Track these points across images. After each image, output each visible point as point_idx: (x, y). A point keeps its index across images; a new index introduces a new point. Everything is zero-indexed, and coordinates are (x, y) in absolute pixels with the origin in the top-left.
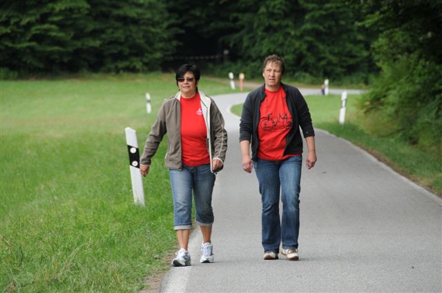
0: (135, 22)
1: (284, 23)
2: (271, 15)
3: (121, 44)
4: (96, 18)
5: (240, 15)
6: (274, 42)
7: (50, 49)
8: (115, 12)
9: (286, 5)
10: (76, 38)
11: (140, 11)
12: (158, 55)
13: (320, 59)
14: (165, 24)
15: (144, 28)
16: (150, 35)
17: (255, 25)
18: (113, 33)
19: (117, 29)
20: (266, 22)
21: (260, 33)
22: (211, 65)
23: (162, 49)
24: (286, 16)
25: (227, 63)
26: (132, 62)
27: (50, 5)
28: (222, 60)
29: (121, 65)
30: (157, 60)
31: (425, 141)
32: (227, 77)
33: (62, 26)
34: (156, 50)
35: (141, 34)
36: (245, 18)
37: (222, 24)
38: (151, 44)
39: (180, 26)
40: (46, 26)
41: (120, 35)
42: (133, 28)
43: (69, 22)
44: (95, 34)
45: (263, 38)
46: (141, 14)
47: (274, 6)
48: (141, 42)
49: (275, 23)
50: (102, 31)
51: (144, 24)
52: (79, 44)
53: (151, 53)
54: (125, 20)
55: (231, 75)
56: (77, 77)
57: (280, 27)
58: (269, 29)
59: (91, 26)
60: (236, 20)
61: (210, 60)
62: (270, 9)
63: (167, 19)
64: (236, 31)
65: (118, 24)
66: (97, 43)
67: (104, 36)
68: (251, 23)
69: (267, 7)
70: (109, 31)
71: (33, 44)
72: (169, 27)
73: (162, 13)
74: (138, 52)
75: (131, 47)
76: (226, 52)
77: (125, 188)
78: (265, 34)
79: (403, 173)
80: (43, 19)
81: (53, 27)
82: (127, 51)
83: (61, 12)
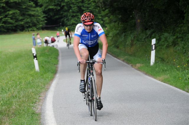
0: (33, 16)
1: (78, 14)
2: (73, 12)
3: (29, 23)
4: (22, 15)
5: (64, 12)
6: (75, 20)
7: (8, 25)
8: (27, 13)
9: (78, 9)
10: (16, 22)
11: (34, 12)
12: (41, 26)
14: (42, 16)
15: (36, 17)
16: (38, 20)
17: (68, 15)
18: (27, 20)
19: (28, 18)
20: (72, 14)
21: (70, 17)
22: (56, 28)
23: (42, 24)
24: (78, 12)
25: (61, 27)
26: (33, 28)
27: (8, 12)
28: (60, 26)
29: (30, 29)
30: (40, 27)
31: (121, 47)
32: (61, 31)
33: (12, 18)
34: (40, 24)
35: (35, 19)
36: (65, 14)
37: (57, 17)
38: (38, 22)
39: (46, 17)
40: (7, 18)
41: (29, 20)
42: (33, 18)
43: (14, 17)
44: (22, 20)
45: (71, 19)
46: (34, 13)
47: (74, 10)
48: (36, 22)
49: (75, 14)
50: (23, 19)
51: (36, 16)
52: (17, 23)
53: (38, 25)
54: (30, 16)
55: (63, 30)
56: (16, 33)
57: (76, 15)
58: (73, 16)
59: (21, 18)
60: (62, 14)
61: (56, 26)
62: (73, 11)
63: (43, 15)
64: (62, 18)
66: (23, 23)
67: (24, 21)
69: (72, 10)
70: (26, 19)
71: (3, 24)
72: (44, 17)
73: (41, 13)
74: (35, 25)
75: (32, 24)
76: (61, 24)
77: (33, 66)
78: (72, 18)
79: (115, 57)
80: (6, 16)
81: (9, 19)
82: (31, 25)
83: (11, 14)
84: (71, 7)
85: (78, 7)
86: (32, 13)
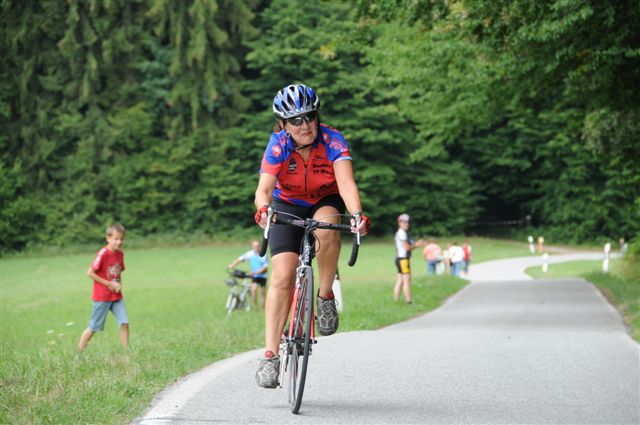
0: (439, 188)
1: (585, 189)
2: (573, 182)
3: (425, 209)
4: (402, 185)
5: (541, 182)
6: (575, 208)
8: (420, 179)
9: (588, 173)
10: (382, 204)
11: (444, 177)
12: (461, 220)
13: (622, 225)
14: (468, 191)
15: (447, 194)
16: (454, 201)
17: (556, 191)
18: (417, 199)
19: (421, 195)
20: (567, 188)
21: (561, 198)
22: (513, 230)
23: (465, 215)
24: (587, 182)
25: (529, 228)
26: (435, 227)
28: (524, 225)
29: (426, 229)
30: (459, 224)
34: (459, 215)
35: (444, 200)
36: (546, 184)
37: (523, 191)
38: (454, 209)
39: (483, 193)
41: (424, 200)
42: (437, 194)
43: (375, 189)
44: (400, 200)
45: (564, 204)
46: (443, 181)
47: (575, 173)
48: (445, 207)
49: (576, 189)
50: (407, 198)
51: (449, 190)
52: (385, 210)
53: (454, 218)
54: (429, 187)
56: (383, 241)
57: (581, 193)
58: (570, 195)
59: (397, 193)
60: (537, 186)
61: (513, 226)
62: (571, 176)
63: (472, 185)
64: (538, 196)
65: (422, 191)
67: (408, 202)
68: (552, 190)
69: (568, 174)
70: (414, 197)
72: (473, 194)
73: (465, 180)
74: (442, 217)
75: (434, 213)
76: (528, 218)
78: (566, 200)
82: (431, 216)
83: (368, 180)
84: (564, 165)
85: (589, 166)
86: (436, 179)
